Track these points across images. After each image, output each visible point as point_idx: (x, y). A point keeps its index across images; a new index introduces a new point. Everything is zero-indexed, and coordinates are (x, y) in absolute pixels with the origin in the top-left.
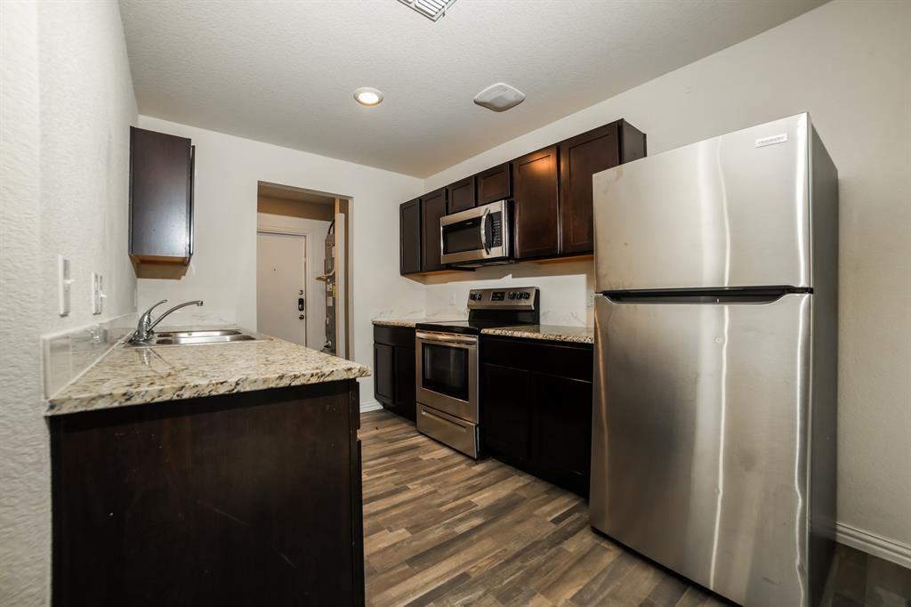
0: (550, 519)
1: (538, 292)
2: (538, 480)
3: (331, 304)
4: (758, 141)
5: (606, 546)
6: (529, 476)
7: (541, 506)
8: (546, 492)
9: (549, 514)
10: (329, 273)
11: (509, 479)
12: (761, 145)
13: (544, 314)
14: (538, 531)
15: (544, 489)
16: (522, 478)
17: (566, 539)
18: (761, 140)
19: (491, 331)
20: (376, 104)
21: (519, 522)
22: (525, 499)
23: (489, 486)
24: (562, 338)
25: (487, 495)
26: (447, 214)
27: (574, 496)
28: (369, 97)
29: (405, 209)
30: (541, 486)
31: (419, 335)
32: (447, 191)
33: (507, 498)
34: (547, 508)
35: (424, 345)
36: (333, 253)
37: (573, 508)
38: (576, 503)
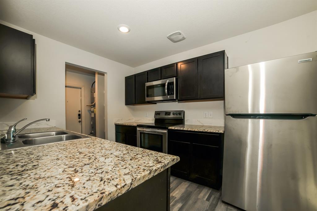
0: (205, 199)
1: (184, 112)
2: (192, 183)
3: (93, 116)
4: (299, 61)
5: (230, 208)
6: (188, 181)
7: (199, 194)
8: (198, 188)
9: (204, 197)
10: (92, 103)
11: (182, 184)
12: (300, 62)
13: (186, 120)
14: (204, 206)
15: (197, 187)
16: (186, 183)
17: (216, 208)
18: (301, 60)
19: (173, 128)
20: (127, 32)
21: (195, 202)
22: (191, 192)
23: (176, 188)
24: (206, 131)
25: (177, 192)
26: (148, 82)
27: (208, 188)
28: (124, 30)
29: (128, 79)
30: (195, 186)
31: (138, 129)
32: (147, 73)
33: (185, 192)
34: (202, 195)
35: (141, 133)
36: (94, 95)
37: (210, 193)
38: (210, 191)
